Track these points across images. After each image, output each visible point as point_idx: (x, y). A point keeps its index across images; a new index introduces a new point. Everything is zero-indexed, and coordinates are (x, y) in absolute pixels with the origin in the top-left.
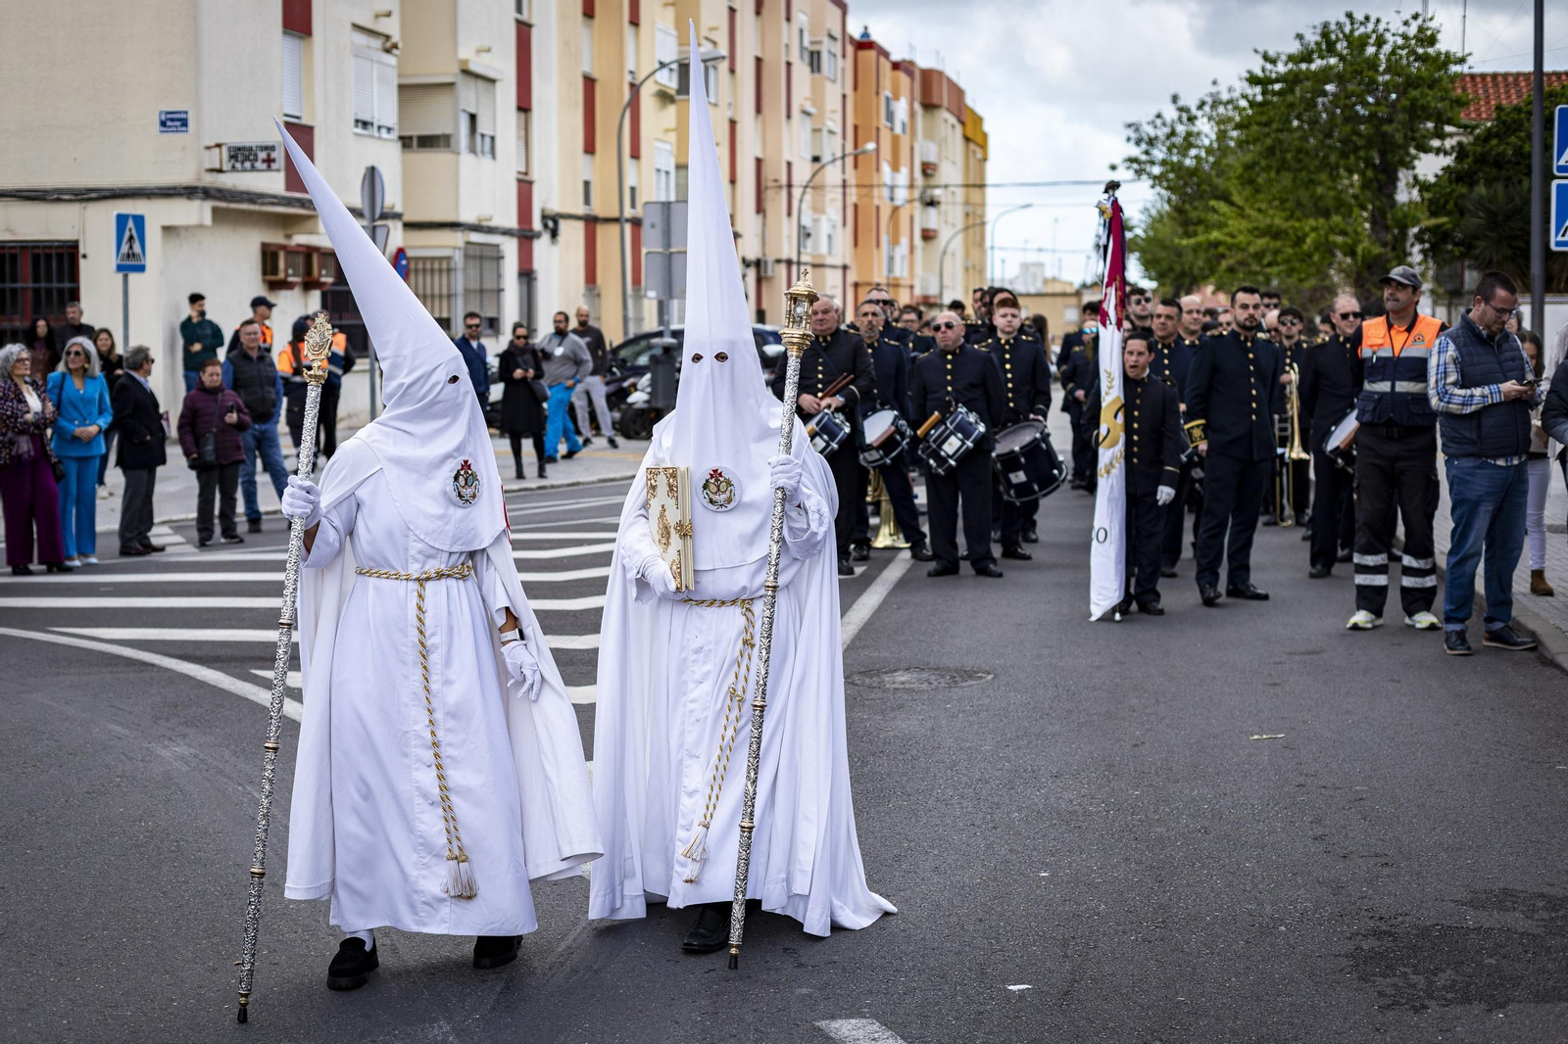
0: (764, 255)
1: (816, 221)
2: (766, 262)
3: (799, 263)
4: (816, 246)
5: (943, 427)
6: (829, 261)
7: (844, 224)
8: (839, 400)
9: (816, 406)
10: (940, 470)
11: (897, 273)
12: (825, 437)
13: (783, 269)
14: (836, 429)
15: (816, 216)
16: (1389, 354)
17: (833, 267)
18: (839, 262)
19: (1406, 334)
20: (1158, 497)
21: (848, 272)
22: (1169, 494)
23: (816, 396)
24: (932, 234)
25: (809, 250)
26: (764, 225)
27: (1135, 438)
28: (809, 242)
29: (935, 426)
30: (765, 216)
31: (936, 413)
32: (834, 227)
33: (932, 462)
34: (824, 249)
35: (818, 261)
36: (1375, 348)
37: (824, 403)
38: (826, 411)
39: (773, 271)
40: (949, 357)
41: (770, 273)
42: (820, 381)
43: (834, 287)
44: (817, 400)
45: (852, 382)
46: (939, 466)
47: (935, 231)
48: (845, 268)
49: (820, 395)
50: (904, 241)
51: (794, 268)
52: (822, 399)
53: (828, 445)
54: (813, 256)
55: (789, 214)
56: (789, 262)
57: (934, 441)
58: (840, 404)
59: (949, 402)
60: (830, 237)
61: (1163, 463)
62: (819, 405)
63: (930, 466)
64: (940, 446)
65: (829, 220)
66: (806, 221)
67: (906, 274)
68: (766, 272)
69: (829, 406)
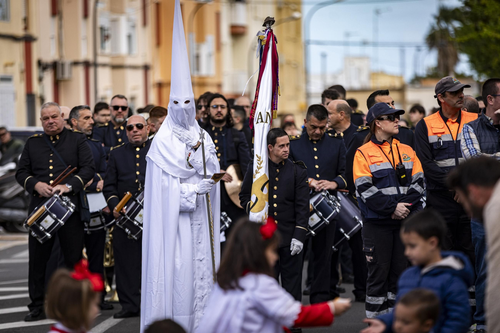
0: (61, 56)
1: (114, 21)
2: (63, 65)
3: (96, 65)
4: (115, 47)
5: (134, 203)
6: (129, 61)
7: (145, 23)
8: (67, 188)
9: (49, 192)
10: (134, 237)
11: (204, 71)
12: (54, 215)
13: (80, 72)
14: (64, 209)
15: (114, 16)
16: (449, 139)
17: (134, 67)
18: (140, 61)
19: (457, 124)
20: (291, 249)
21: (151, 73)
22: (299, 246)
23: (49, 184)
24: (241, 30)
25: (108, 50)
26: (60, 27)
27: (275, 205)
28: (108, 44)
29: (128, 204)
30: (61, 19)
31: (128, 193)
32: (134, 27)
33: (127, 230)
34: (123, 48)
35: (117, 62)
36: (439, 135)
37: (55, 189)
38: (56, 195)
39: (70, 73)
40: (138, 149)
41: (66, 75)
42: (51, 171)
43: (135, 89)
44: (50, 187)
45: (76, 172)
46: (133, 233)
47: (243, 27)
48: (146, 68)
49: (51, 182)
50: (210, 38)
51: (92, 70)
52: (53, 185)
53: (56, 222)
54: (113, 57)
55: (86, 15)
56: (87, 65)
57: (128, 214)
58: (68, 191)
59: (138, 183)
60: (129, 37)
61: (296, 224)
62: (51, 190)
63: (127, 234)
64: (133, 218)
65: (129, 20)
66: (103, 21)
67: (213, 72)
68: (63, 73)
69: (58, 192)
